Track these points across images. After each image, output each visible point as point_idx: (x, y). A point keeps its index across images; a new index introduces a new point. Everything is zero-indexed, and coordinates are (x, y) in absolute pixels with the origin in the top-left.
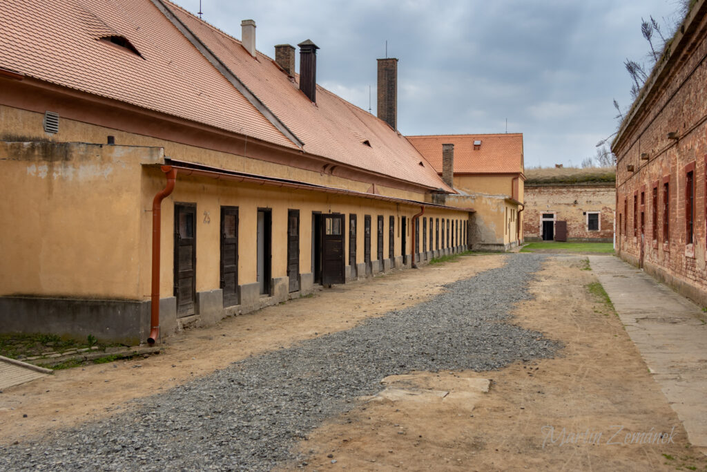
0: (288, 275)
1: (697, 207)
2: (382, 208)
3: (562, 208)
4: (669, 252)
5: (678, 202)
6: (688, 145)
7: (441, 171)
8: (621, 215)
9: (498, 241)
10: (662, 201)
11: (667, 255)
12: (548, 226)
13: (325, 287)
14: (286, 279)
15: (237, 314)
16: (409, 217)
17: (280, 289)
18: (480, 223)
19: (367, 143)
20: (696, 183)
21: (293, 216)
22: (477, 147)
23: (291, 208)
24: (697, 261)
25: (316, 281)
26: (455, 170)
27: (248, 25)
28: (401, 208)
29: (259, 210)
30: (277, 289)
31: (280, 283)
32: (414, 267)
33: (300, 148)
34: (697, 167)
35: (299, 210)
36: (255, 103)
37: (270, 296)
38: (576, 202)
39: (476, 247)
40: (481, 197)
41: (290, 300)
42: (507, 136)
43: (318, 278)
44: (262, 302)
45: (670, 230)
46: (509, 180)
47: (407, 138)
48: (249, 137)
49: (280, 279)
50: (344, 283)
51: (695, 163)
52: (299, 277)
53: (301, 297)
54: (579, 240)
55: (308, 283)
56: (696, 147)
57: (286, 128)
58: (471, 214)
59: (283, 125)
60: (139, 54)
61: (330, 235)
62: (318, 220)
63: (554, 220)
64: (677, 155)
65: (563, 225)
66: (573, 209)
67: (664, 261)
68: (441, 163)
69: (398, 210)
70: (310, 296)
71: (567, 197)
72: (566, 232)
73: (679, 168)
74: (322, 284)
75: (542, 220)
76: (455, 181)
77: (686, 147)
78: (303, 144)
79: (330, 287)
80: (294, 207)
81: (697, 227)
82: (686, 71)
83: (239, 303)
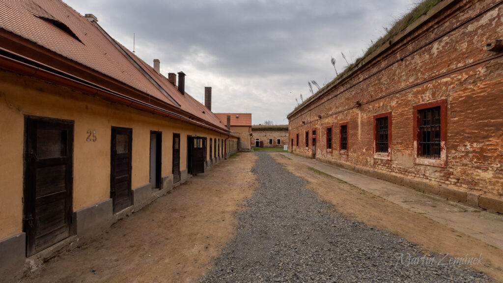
0: (173, 173)
1: (394, 135)
2: (216, 135)
3: (262, 137)
4: (348, 155)
5: (360, 133)
6: (377, 105)
7: (226, 124)
9: (247, 148)
10: (338, 133)
11: (344, 156)
12: (257, 143)
13: (193, 175)
14: (171, 176)
15: (129, 214)
16: (224, 139)
17: (167, 183)
18: (241, 142)
19: (204, 112)
21: (176, 137)
22: (237, 117)
23: (175, 132)
24: (396, 162)
25: (189, 172)
26: (231, 125)
27: (157, 62)
28: (222, 135)
29: (152, 133)
30: (165, 184)
31: (168, 180)
32: (225, 159)
33: (179, 107)
34: (393, 114)
35: (179, 134)
36: (157, 86)
37: (160, 190)
38: (266, 136)
39: (240, 150)
40: (242, 133)
41: (174, 188)
42: (247, 114)
43: (190, 170)
44: (154, 196)
45: (349, 145)
46: (248, 128)
47: (214, 114)
48: (151, 96)
49: (168, 177)
50: (203, 172)
52: (179, 173)
53: (181, 184)
54: (267, 147)
55: (185, 176)
56: (393, 104)
57: (172, 98)
58: (239, 138)
59: (171, 97)
60: (80, 41)
61: (196, 148)
62: (190, 140)
63: (259, 141)
64: (359, 112)
65: (262, 142)
66: (265, 138)
67: (340, 158)
68: (226, 122)
69: (221, 136)
70: (186, 183)
71: (263, 134)
72: (263, 144)
73: (363, 117)
74: (192, 174)
75: (256, 141)
76: (231, 128)
77: (374, 106)
78: (180, 106)
79: (196, 175)
80: (177, 132)
81: (395, 145)
83: (132, 204)
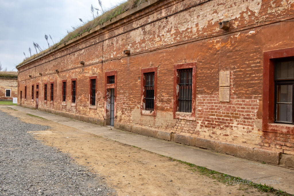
1: (67, 92)
4: (53, 104)
5: (58, 90)
6: (63, 74)
8: (21, 91)
10: (50, 89)
11: (52, 105)
20: (67, 85)
24: (67, 106)
34: (67, 81)
45: (54, 98)
51: (67, 80)
56: (67, 76)
64: (58, 76)
67: (50, 106)
73: (59, 80)
77: (62, 75)
81: (67, 97)
82: (63, 54)
